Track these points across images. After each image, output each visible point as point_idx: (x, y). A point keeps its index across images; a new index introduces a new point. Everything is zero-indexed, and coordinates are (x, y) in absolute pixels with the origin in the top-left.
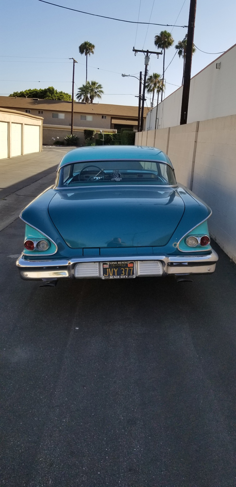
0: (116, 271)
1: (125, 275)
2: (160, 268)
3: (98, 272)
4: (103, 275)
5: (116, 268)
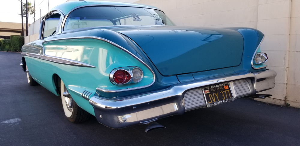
0: (217, 95)
1: (226, 99)
2: (249, 87)
3: (203, 100)
4: (208, 103)
5: (216, 92)
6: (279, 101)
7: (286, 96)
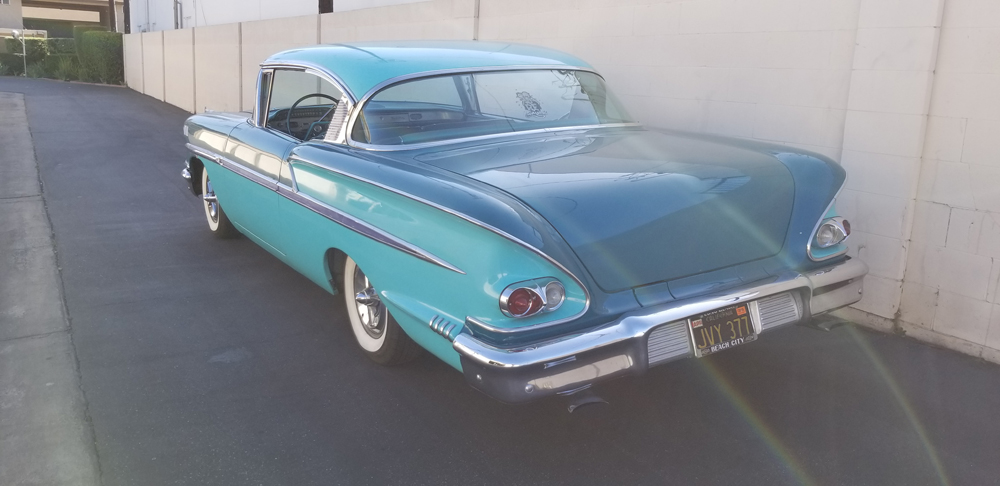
0: (718, 330)
1: (738, 337)
2: (795, 306)
3: (688, 343)
4: (698, 348)
5: (716, 323)
6: (881, 321)
7: (899, 310)
